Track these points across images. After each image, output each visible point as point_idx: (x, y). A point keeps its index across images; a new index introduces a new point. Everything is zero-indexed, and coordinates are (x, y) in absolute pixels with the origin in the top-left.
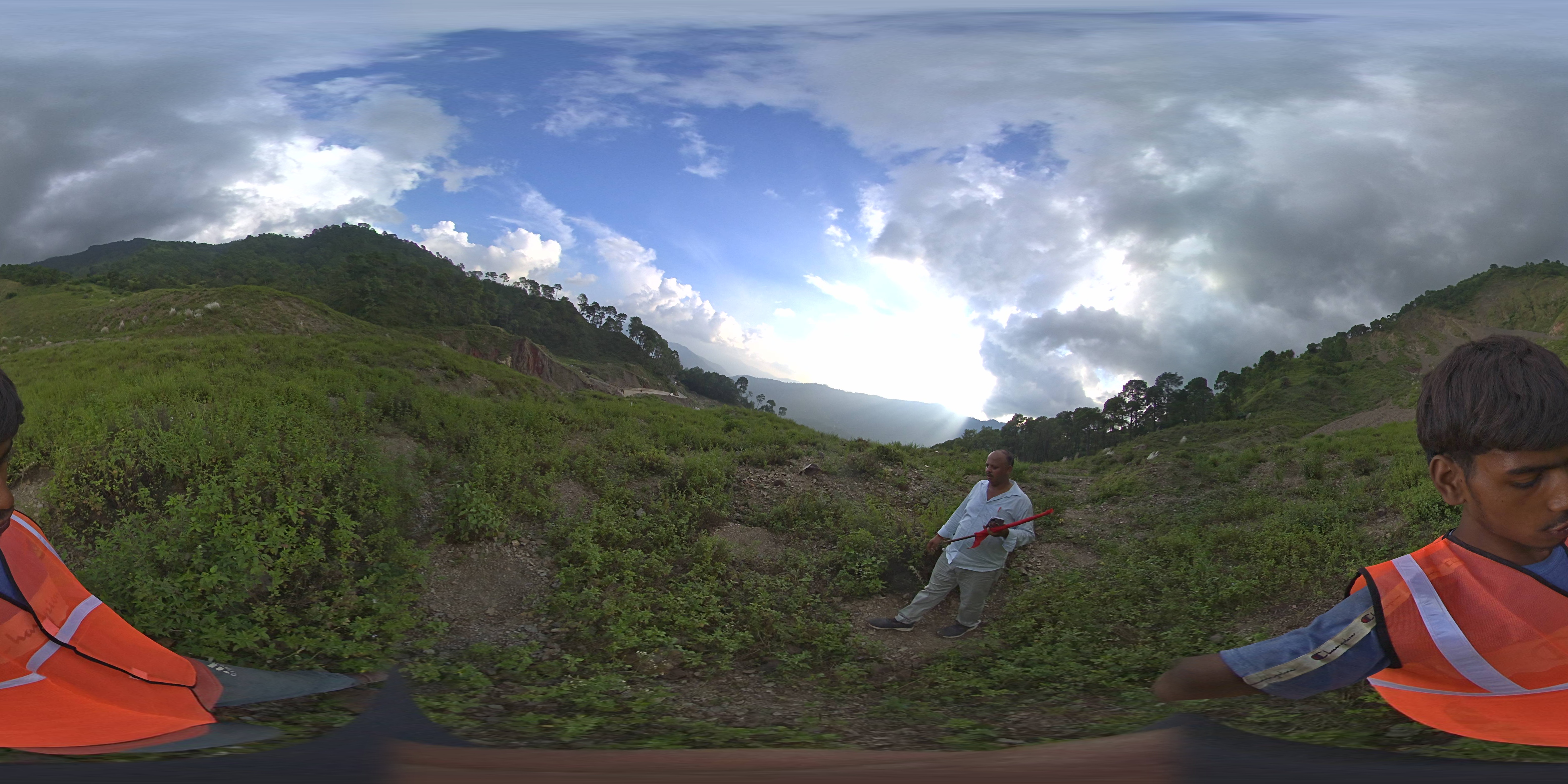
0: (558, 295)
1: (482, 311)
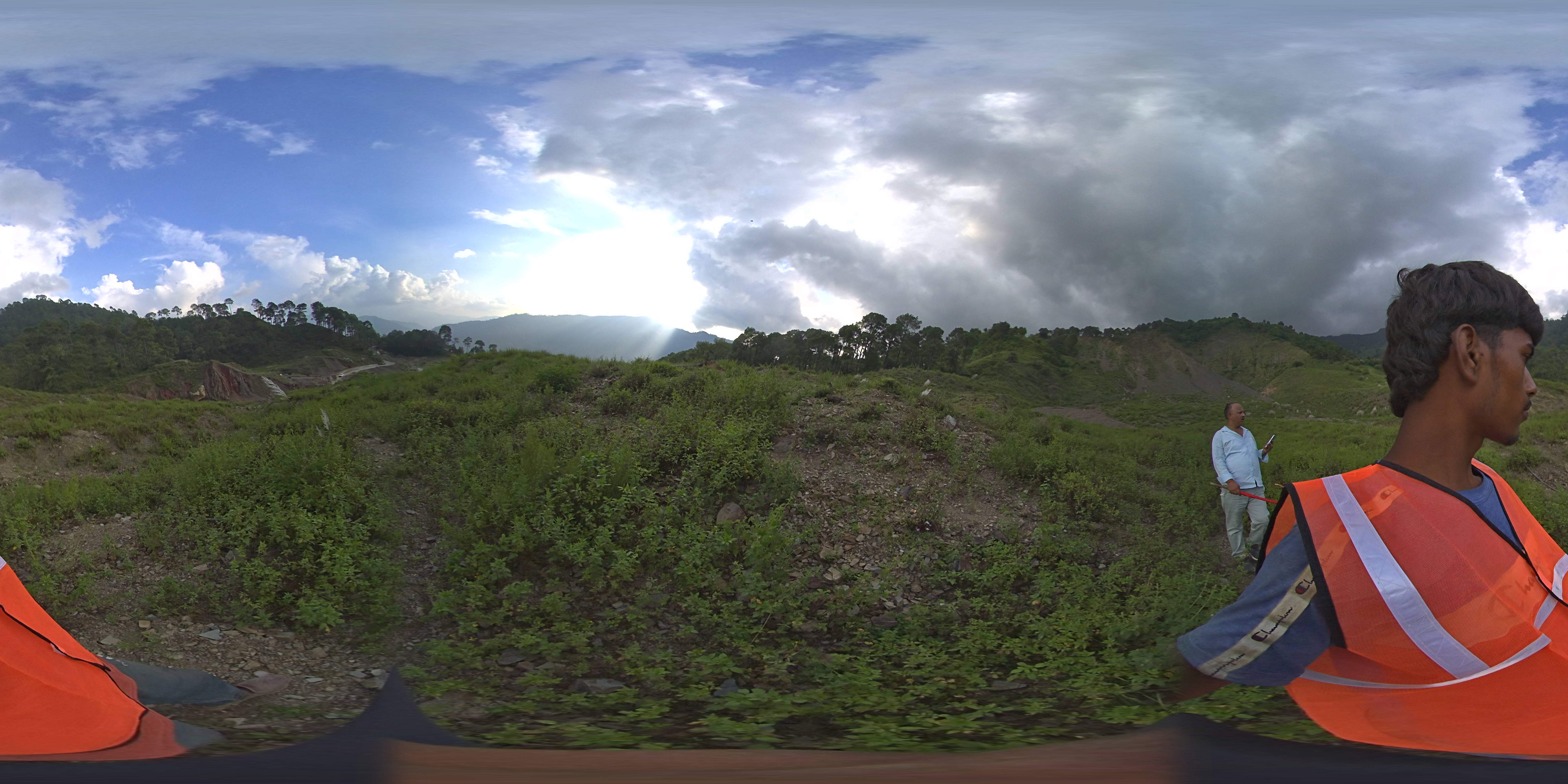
0: (232, 310)
1: (162, 350)
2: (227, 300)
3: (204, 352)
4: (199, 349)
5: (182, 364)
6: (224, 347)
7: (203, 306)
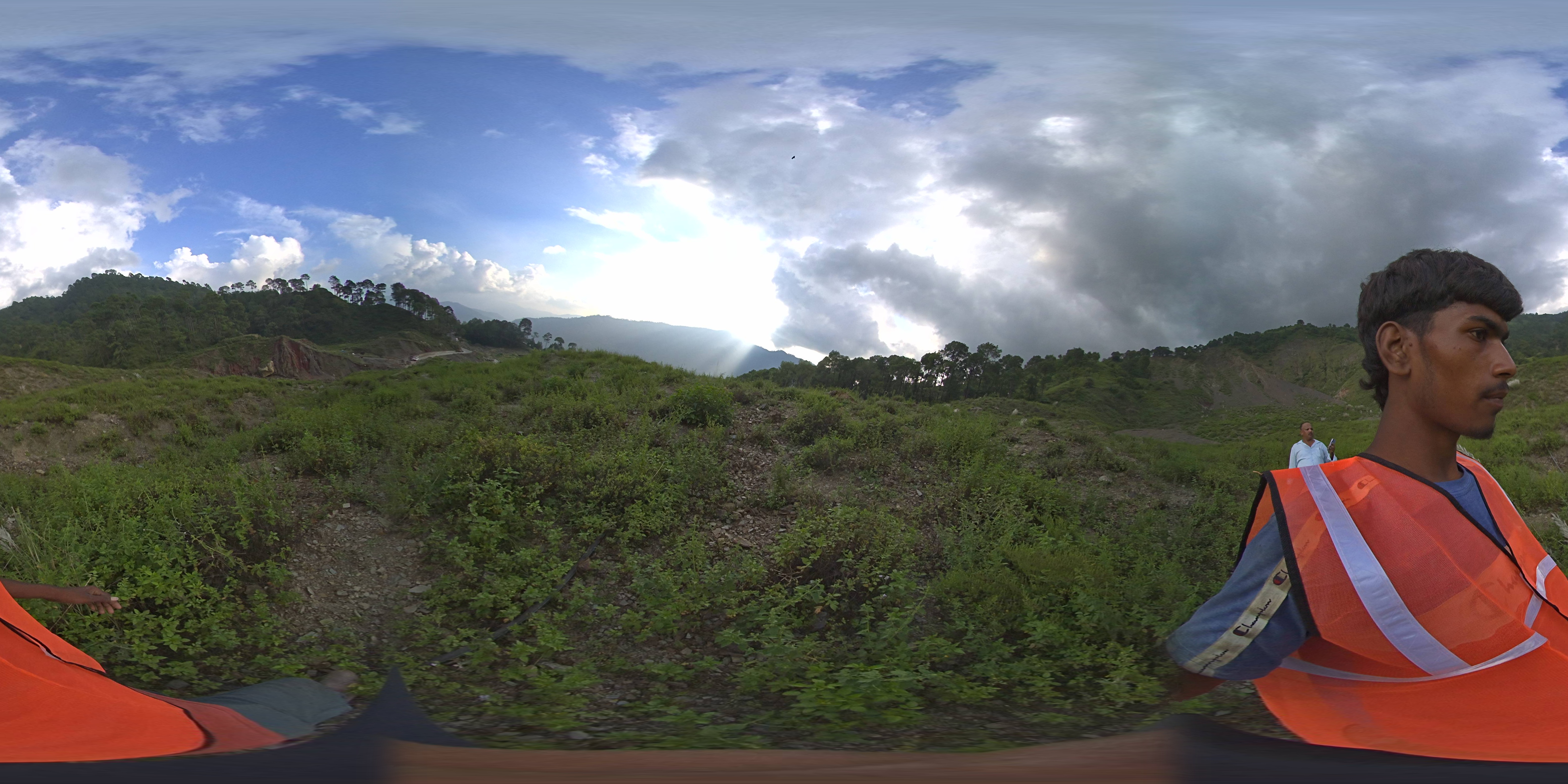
1: (231, 323)
2: (303, 276)
3: (277, 327)
4: (271, 324)
5: (253, 339)
6: (298, 322)
7: (278, 281)
